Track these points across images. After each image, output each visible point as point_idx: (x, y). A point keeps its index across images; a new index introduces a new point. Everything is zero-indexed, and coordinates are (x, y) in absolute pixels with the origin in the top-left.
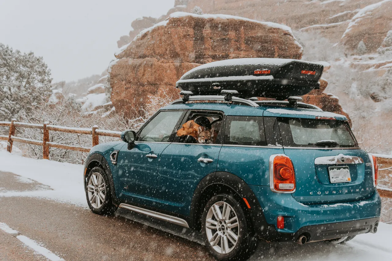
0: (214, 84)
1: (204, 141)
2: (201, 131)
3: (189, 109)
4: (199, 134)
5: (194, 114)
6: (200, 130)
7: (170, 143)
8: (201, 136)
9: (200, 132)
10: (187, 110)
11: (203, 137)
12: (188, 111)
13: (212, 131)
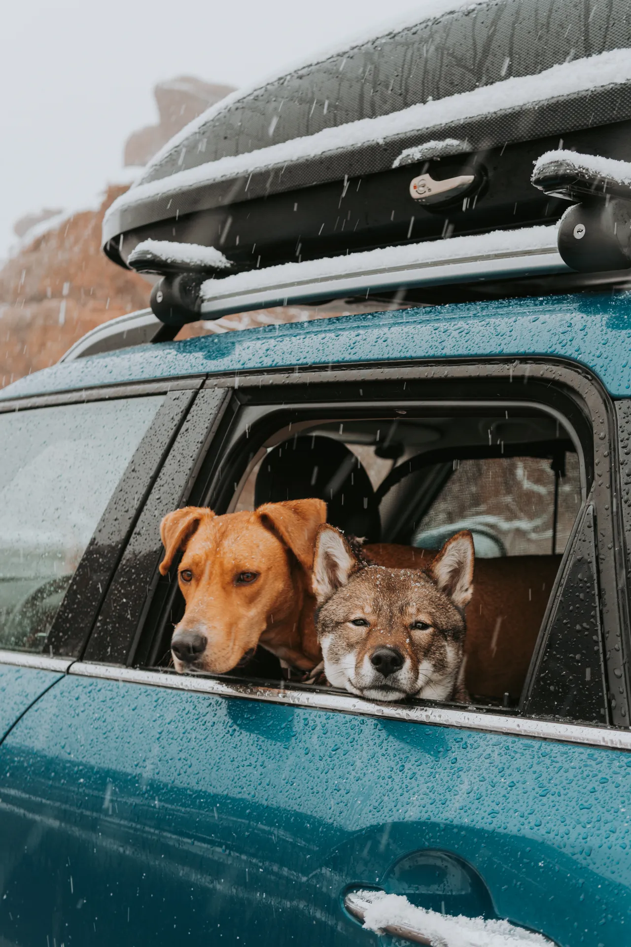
0: (414, 153)
1: (368, 671)
2: (342, 576)
3: (208, 376)
4: (328, 599)
5: (253, 414)
6: (332, 566)
7: (61, 664)
8: (338, 624)
9: (335, 584)
10: (198, 382)
11: (363, 630)
12: (205, 393)
13: (456, 573)
